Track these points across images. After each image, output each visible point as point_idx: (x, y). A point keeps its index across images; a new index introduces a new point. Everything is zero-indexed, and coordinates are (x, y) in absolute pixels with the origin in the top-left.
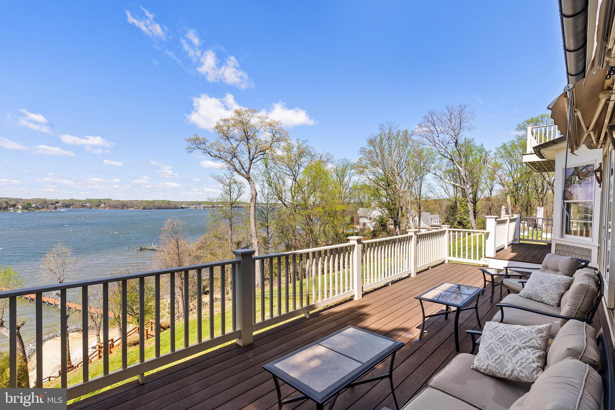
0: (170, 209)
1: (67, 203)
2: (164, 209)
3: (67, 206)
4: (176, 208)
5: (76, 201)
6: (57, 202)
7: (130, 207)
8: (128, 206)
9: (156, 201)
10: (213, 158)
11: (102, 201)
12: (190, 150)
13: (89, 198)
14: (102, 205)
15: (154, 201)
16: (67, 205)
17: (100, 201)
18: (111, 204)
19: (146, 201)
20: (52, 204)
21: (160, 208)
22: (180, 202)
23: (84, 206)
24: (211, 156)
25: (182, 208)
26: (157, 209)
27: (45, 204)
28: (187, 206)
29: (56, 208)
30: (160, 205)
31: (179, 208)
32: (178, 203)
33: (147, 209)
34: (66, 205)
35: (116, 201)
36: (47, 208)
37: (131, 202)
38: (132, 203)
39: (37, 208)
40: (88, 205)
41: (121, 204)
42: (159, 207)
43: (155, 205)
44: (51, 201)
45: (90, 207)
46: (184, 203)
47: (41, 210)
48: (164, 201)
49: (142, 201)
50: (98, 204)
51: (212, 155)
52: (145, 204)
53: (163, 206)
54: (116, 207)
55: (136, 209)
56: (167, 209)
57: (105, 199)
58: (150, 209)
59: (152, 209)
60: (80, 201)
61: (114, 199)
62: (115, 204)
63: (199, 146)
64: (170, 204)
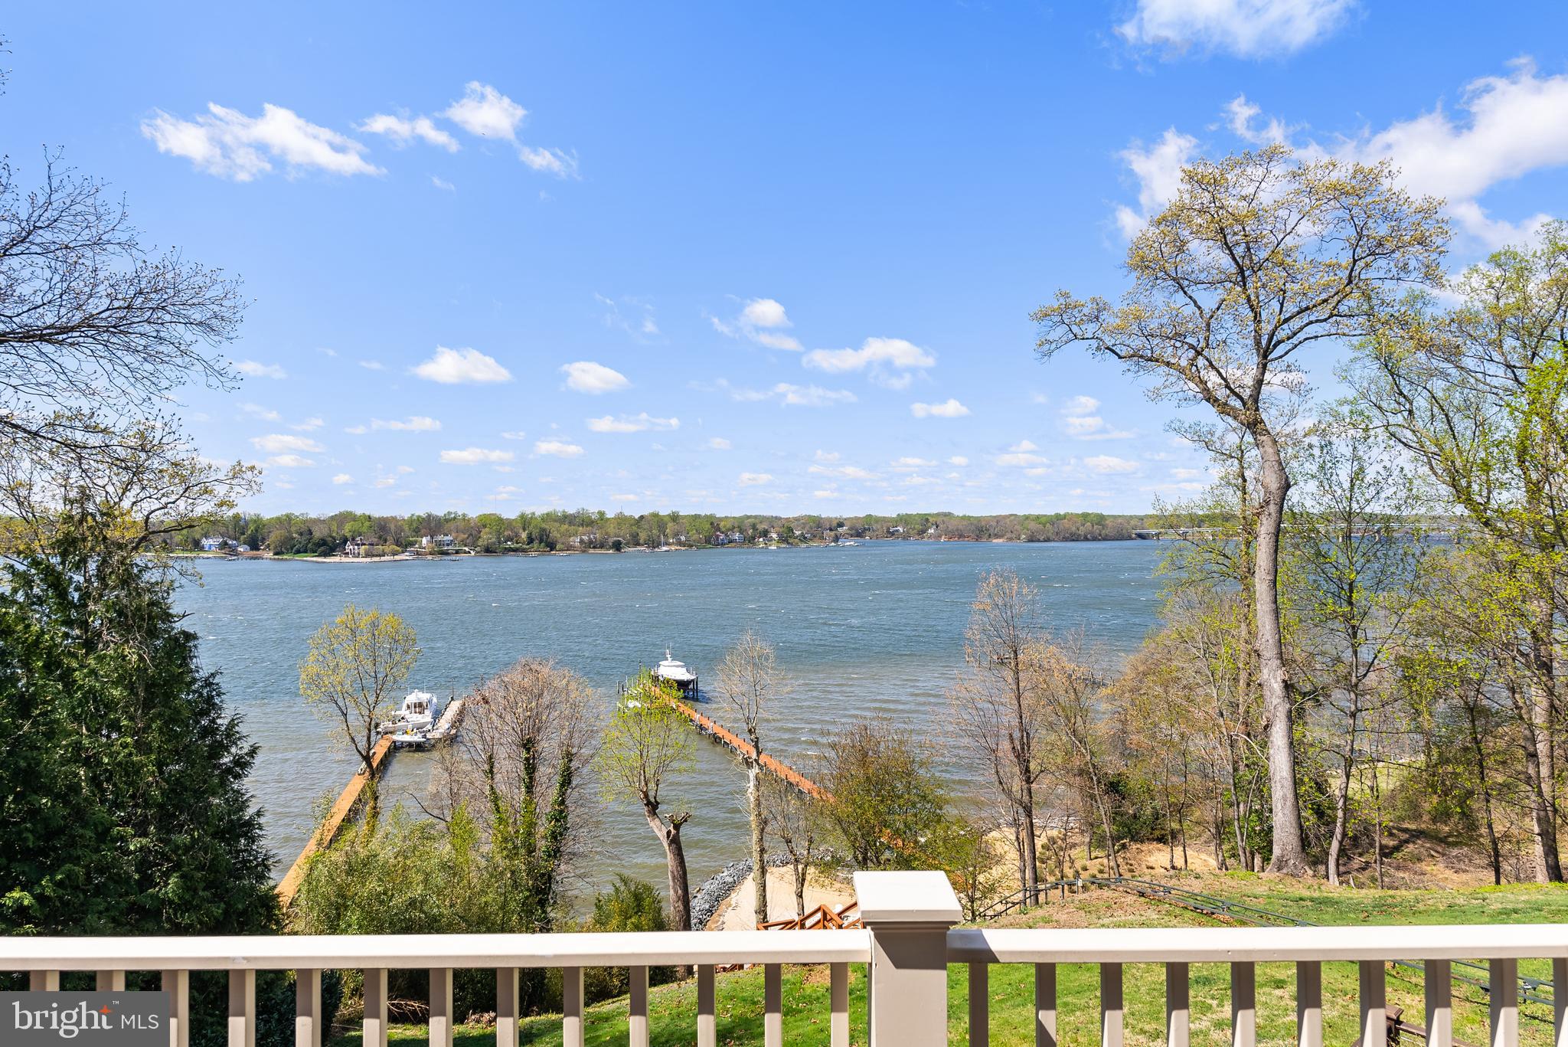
0: (1104, 539)
1: (859, 526)
2: (1086, 539)
3: (858, 533)
4: (1121, 536)
5: (878, 520)
6: (841, 525)
7: (997, 536)
8: (992, 531)
9: (1065, 517)
10: (1124, 365)
11: (931, 520)
12: (1047, 349)
13: (904, 511)
14: (931, 531)
15: (1058, 517)
16: (861, 529)
17: (927, 520)
18: (950, 528)
19: (1038, 517)
20: (831, 530)
21: (1074, 538)
22: (1136, 517)
23: (893, 534)
24: (1120, 357)
25: (1141, 536)
26: (1065, 539)
27: (819, 530)
28: (1157, 531)
29: (836, 539)
30: (1074, 529)
31: (1130, 538)
32: (1129, 523)
33: (1039, 541)
34: (857, 530)
35: (964, 518)
36: (822, 538)
37: (998, 519)
38: (1002, 523)
39: (803, 539)
40: (901, 530)
41: (973, 528)
42: (1072, 534)
43: (1061, 527)
44: (830, 520)
45: (906, 537)
46: (1147, 523)
47: (811, 543)
48: (1085, 515)
49: (1027, 517)
50: (919, 526)
51: (1123, 354)
52: (1033, 525)
53: (1082, 531)
54: (961, 536)
55: (1011, 539)
56: (1095, 539)
57: (938, 515)
58: (1047, 540)
59: (1054, 541)
60: (884, 520)
61: (959, 512)
62: (960, 527)
63: (1075, 329)
64: (1103, 526)
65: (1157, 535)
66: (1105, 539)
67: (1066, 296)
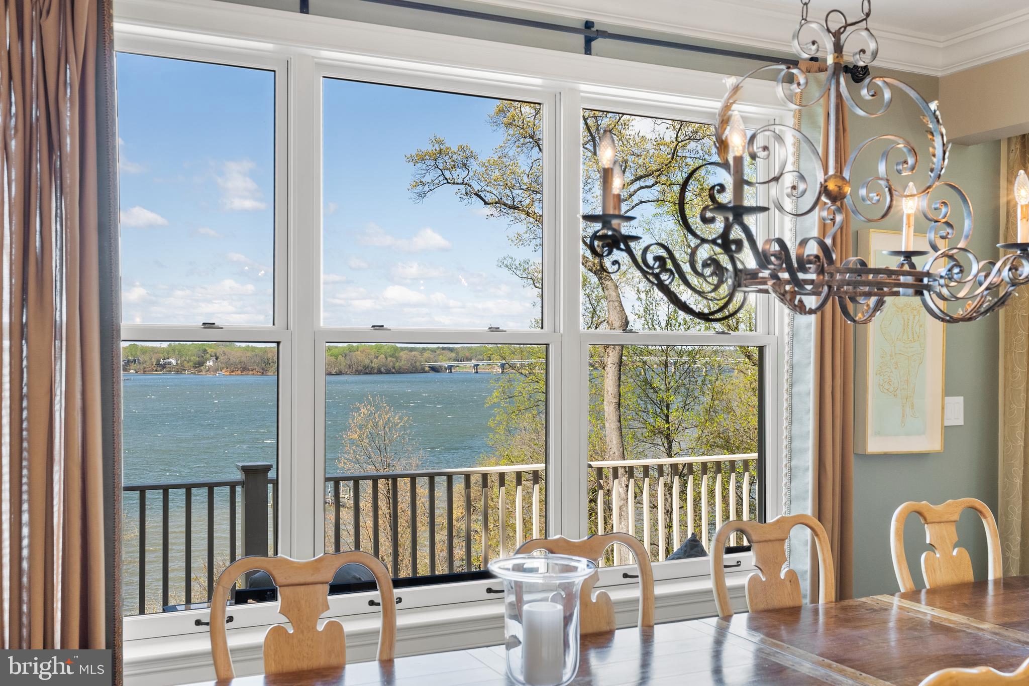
0: (398, 372)
2: (379, 372)
4: (415, 370)
5: (145, 350)
10: (488, 210)
11: (209, 351)
12: (422, 190)
14: (210, 363)
15: (351, 349)
17: (205, 351)
18: (232, 359)
21: (367, 371)
23: (163, 367)
24: (486, 203)
25: (434, 369)
26: (358, 372)
28: (449, 363)
30: (367, 362)
31: (424, 371)
32: (421, 356)
40: (173, 361)
41: (258, 360)
42: (365, 367)
45: (180, 370)
50: (198, 358)
51: (489, 201)
53: (375, 364)
54: (244, 369)
56: (388, 372)
57: (217, 346)
58: (339, 373)
59: (346, 374)
60: (154, 351)
62: (243, 359)
63: (447, 174)
64: (397, 358)
65: (450, 367)
66: (400, 372)
67: (440, 142)
